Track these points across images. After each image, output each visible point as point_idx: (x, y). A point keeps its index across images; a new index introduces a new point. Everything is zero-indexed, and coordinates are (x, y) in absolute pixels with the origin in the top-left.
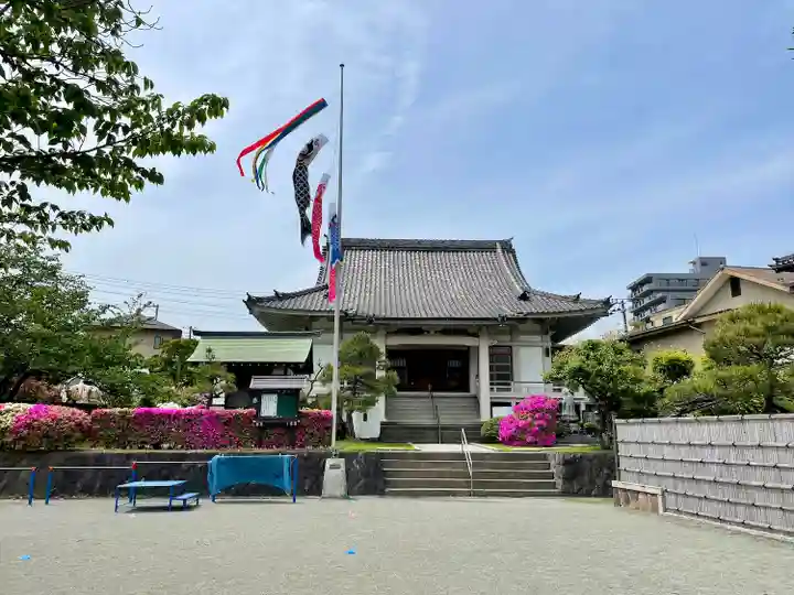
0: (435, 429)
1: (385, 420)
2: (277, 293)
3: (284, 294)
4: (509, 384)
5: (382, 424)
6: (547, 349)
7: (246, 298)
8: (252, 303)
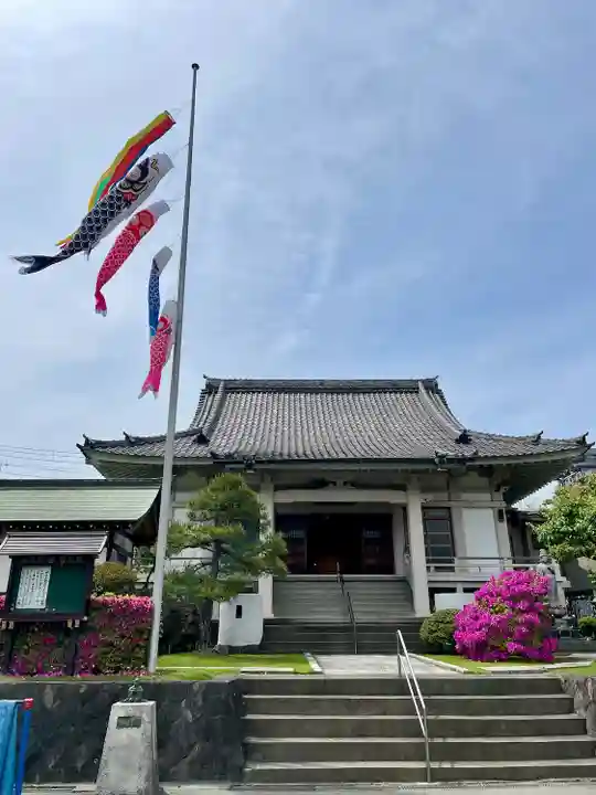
0: (346, 629)
1: (271, 616)
2: (127, 437)
3: (137, 438)
4: (451, 561)
5: (267, 622)
6: (500, 512)
7: (82, 443)
8: (90, 448)
